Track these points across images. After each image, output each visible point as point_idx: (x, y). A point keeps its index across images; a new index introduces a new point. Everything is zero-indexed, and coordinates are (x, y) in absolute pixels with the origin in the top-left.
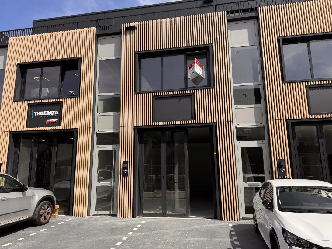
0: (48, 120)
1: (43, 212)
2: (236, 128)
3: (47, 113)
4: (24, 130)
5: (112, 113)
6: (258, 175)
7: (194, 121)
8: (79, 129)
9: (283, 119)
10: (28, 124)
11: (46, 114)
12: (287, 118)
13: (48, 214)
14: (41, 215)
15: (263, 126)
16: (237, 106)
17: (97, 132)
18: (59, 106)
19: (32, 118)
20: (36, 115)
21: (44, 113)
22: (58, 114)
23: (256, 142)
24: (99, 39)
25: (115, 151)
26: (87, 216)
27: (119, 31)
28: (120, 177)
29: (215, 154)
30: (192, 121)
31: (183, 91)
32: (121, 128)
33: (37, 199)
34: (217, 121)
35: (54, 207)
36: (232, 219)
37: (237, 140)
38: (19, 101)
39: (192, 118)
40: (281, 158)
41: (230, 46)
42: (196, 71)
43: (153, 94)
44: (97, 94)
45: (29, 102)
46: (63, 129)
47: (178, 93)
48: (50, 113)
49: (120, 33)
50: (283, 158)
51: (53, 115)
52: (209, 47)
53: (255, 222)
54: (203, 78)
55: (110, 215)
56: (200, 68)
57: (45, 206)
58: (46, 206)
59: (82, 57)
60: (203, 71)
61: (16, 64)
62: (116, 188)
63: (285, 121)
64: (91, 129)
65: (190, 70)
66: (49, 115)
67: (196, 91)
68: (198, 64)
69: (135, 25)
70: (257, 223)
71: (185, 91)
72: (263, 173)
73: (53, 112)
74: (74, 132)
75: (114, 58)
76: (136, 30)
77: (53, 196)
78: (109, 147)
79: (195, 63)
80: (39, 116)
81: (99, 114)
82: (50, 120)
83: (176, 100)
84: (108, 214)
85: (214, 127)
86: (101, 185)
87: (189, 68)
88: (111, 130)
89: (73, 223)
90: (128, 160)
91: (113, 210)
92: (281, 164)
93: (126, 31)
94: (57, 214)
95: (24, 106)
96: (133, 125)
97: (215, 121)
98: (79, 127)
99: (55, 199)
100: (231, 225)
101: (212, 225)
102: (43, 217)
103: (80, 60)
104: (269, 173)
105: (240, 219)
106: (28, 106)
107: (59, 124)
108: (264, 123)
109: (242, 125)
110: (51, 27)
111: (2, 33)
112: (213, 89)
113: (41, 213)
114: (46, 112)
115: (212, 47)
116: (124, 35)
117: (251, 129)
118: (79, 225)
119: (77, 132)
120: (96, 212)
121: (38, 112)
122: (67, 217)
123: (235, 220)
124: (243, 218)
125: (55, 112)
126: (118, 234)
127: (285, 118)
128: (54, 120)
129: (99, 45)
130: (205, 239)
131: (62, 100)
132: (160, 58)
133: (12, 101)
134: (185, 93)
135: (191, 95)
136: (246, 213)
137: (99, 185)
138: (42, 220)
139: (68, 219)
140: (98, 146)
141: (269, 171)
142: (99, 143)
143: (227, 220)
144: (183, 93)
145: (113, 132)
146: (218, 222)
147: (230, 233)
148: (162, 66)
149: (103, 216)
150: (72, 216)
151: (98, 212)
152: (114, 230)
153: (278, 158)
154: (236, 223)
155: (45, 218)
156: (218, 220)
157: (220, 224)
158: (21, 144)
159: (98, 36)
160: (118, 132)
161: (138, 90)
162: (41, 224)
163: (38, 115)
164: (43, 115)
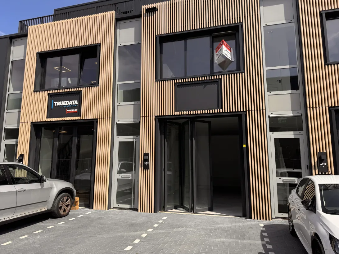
0: (68, 111)
1: (62, 204)
2: (269, 117)
3: (67, 103)
4: (45, 121)
5: (133, 103)
6: (293, 170)
7: (221, 110)
8: (99, 119)
9: (325, 107)
10: (49, 115)
12: (330, 105)
13: (67, 206)
14: (61, 208)
15: (301, 115)
16: (270, 93)
17: (118, 123)
18: (78, 96)
19: (52, 108)
20: (55, 105)
21: (64, 103)
22: (77, 104)
23: (292, 133)
24: (119, 23)
25: (136, 142)
26: (108, 209)
27: (139, 14)
28: (141, 169)
29: (244, 146)
30: (218, 110)
31: (208, 77)
32: (141, 118)
33: (55, 191)
34: (247, 109)
35: (74, 199)
36: (263, 218)
37: (270, 131)
38: (39, 91)
39: (218, 107)
40: (321, 151)
41: (263, 24)
42: (223, 53)
43: (176, 81)
44: (117, 83)
45: (49, 92)
46: (83, 120)
47: (203, 79)
48: (70, 103)
49: (140, 16)
50: (325, 151)
51: (73, 105)
52: (238, 26)
53: (291, 223)
54: (231, 62)
55: (130, 209)
56: (228, 50)
57: (64, 198)
59: (100, 43)
60: (231, 54)
61: (36, 53)
62: (137, 181)
63: (327, 108)
64: (111, 119)
65: (216, 53)
66: (68, 105)
67: (223, 76)
68: (226, 46)
69: (156, 6)
70: (293, 224)
71: (210, 77)
72: (300, 168)
73: (72, 102)
74: (93, 122)
75: (133, 43)
76: (157, 12)
77: (73, 188)
78: (129, 139)
79: (222, 45)
80: (59, 106)
81: (119, 103)
82: (70, 110)
83: (201, 87)
84: (129, 207)
85: (243, 116)
86: (122, 177)
87: (215, 50)
88: (131, 121)
89: (92, 217)
90: (149, 152)
91: (134, 204)
92: (321, 158)
93: (146, 13)
94: (77, 207)
95: (44, 96)
96: (154, 115)
97: (245, 110)
99: (75, 191)
100: (262, 225)
101: (241, 224)
102: (62, 209)
103: (99, 47)
104: (307, 168)
105: (272, 218)
106: (48, 95)
107: (79, 114)
108: (302, 112)
109: (276, 114)
110: (69, 13)
111: (22, 22)
112: (243, 74)
113: (60, 206)
114: (65, 102)
115: (242, 26)
116: (144, 18)
117: (286, 119)
118: (99, 218)
119: (97, 122)
120: (116, 206)
121: (57, 102)
122: (88, 209)
123: (266, 219)
124: (276, 218)
125: (74, 102)
126: (137, 231)
127: (327, 105)
128: (73, 110)
129: (118, 30)
130: (232, 240)
131: (81, 89)
132: (184, 41)
133: (33, 91)
134: (210, 78)
135: (218, 81)
136: (279, 212)
137: (120, 177)
138: (62, 212)
139: (88, 211)
140: (118, 137)
141: (307, 166)
142: (119, 134)
143: (257, 219)
144: (208, 79)
145: (133, 122)
146: (247, 221)
147: (261, 234)
148: (186, 50)
149: (124, 210)
150: (93, 209)
151: (118, 205)
152: (133, 226)
153: (318, 151)
154: (268, 222)
155: (65, 211)
156: (247, 218)
157: (249, 223)
158: (43, 135)
159: (117, 20)
160: (138, 122)
161: (159, 78)
162: (61, 216)
163: (57, 105)
164: (63, 105)
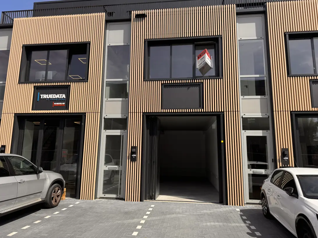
0: (55, 104)
1: (54, 195)
2: (242, 117)
3: (54, 96)
4: (30, 113)
5: (121, 99)
7: (202, 110)
8: (87, 114)
9: (288, 111)
11: (52, 98)
12: (291, 110)
13: (58, 196)
14: (53, 198)
15: (268, 117)
16: (243, 97)
17: (105, 117)
19: (38, 100)
20: (42, 98)
21: (51, 96)
22: (65, 97)
23: (261, 131)
24: (108, 24)
25: (123, 136)
26: (95, 199)
27: (128, 18)
28: (128, 161)
29: (222, 142)
30: (200, 110)
31: (191, 80)
32: (129, 113)
33: (48, 182)
34: (225, 110)
35: (63, 190)
36: (237, 204)
37: (243, 129)
38: (25, 83)
39: (200, 107)
40: (285, 148)
41: (239, 39)
42: (206, 61)
43: (162, 81)
44: (105, 80)
45: (35, 85)
46: (70, 113)
47: (187, 82)
48: (58, 96)
49: (130, 20)
50: (287, 148)
51: (60, 98)
52: (218, 38)
54: (211, 68)
56: (209, 58)
58: (57, 189)
59: (90, 42)
60: (211, 62)
61: (22, 46)
62: (123, 172)
64: (99, 114)
65: (198, 60)
66: (56, 98)
67: (204, 80)
68: (208, 54)
69: (145, 13)
71: (193, 80)
73: (60, 96)
74: (82, 116)
75: (122, 44)
76: (146, 18)
77: (62, 178)
78: (117, 132)
79: (205, 53)
80: (45, 99)
81: (107, 99)
82: (57, 104)
83: (185, 89)
84: (115, 197)
85: (222, 116)
87: (197, 57)
88: (119, 116)
89: (83, 206)
90: (136, 146)
91: (120, 194)
92: (284, 153)
93: (136, 18)
94: (64, 197)
96: (142, 111)
97: (223, 111)
98: (87, 112)
99: (64, 181)
100: (239, 210)
102: (54, 200)
103: (89, 45)
105: (244, 204)
106: (34, 88)
108: (269, 114)
109: (248, 115)
112: (222, 80)
113: (52, 196)
114: (53, 95)
115: (222, 38)
116: (134, 22)
118: (91, 208)
119: (85, 116)
121: (44, 95)
122: (74, 200)
123: (240, 205)
124: (247, 203)
125: (62, 96)
126: (133, 218)
128: (61, 103)
129: (107, 31)
131: (70, 84)
132: (169, 47)
133: (17, 83)
134: (193, 82)
135: (200, 85)
136: (250, 199)
137: (107, 169)
138: (53, 202)
140: (106, 131)
141: (273, 159)
142: (106, 128)
143: (232, 205)
144: (191, 82)
145: (121, 117)
147: (242, 218)
148: (171, 55)
149: (110, 199)
150: (79, 199)
151: (105, 195)
152: (127, 214)
153: (282, 147)
155: (56, 201)
156: (223, 205)
159: (107, 21)
160: (126, 117)
161: (147, 78)
162: (52, 206)
163: (44, 98)
164: (50, 98)
